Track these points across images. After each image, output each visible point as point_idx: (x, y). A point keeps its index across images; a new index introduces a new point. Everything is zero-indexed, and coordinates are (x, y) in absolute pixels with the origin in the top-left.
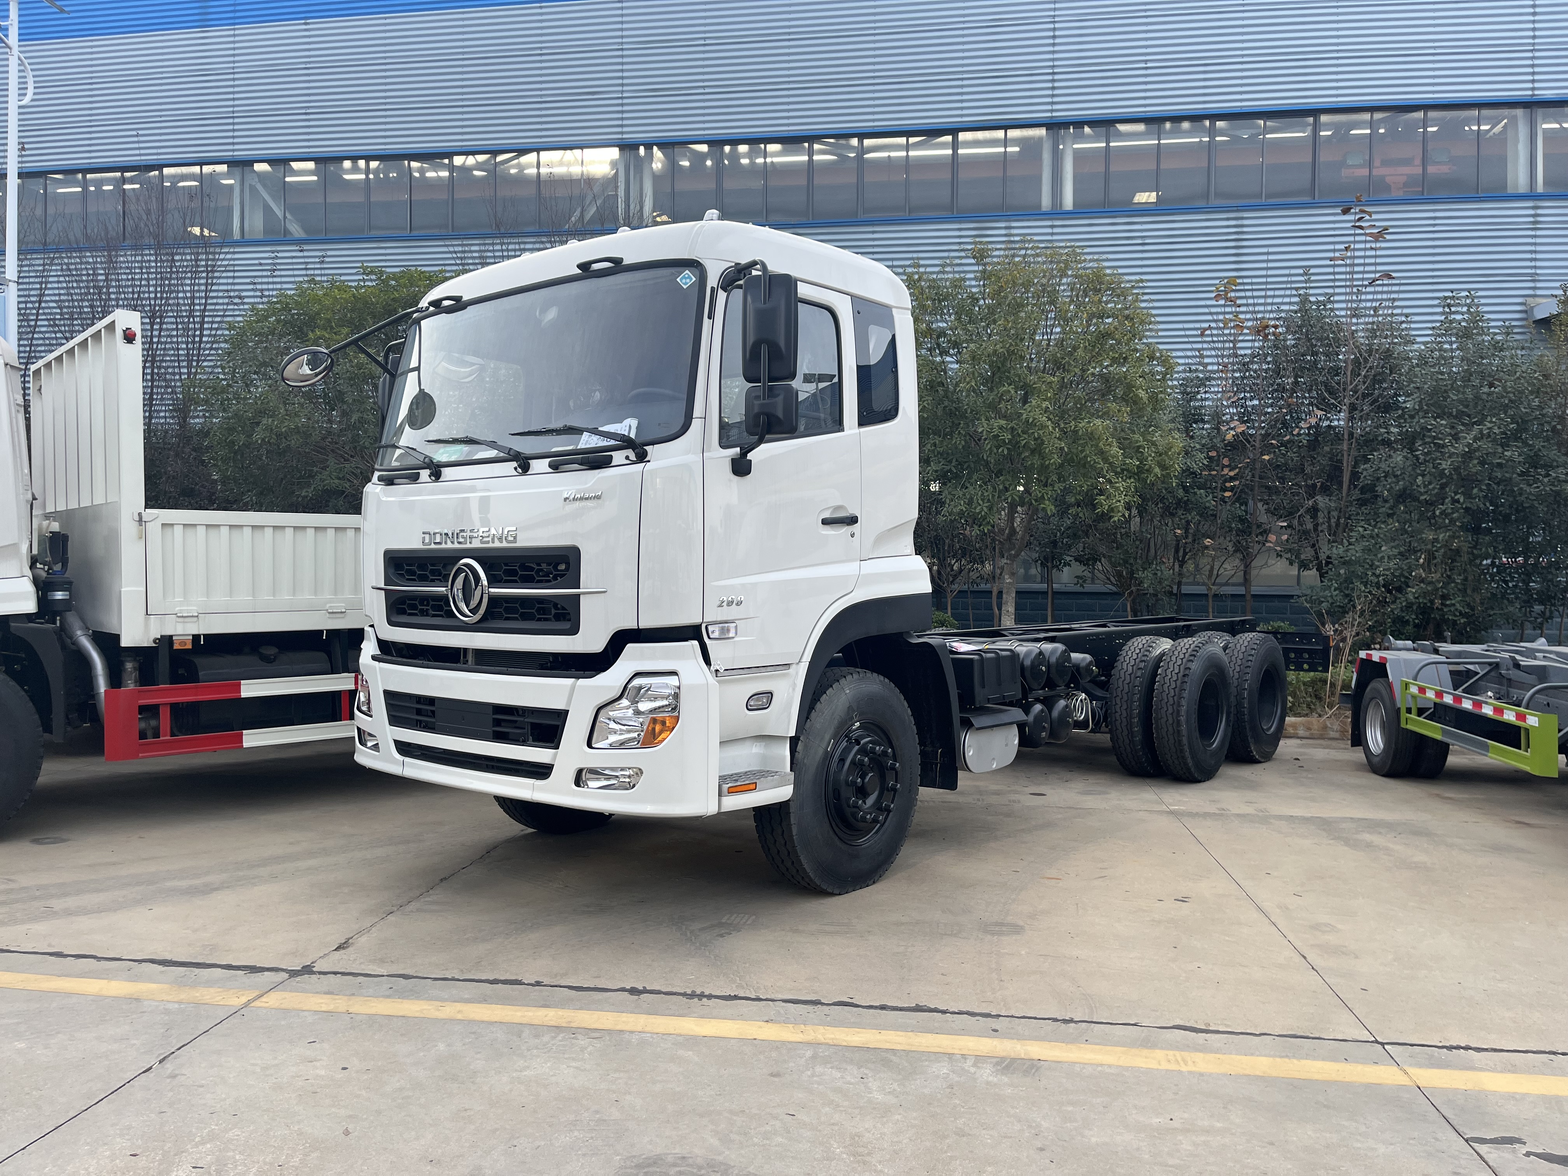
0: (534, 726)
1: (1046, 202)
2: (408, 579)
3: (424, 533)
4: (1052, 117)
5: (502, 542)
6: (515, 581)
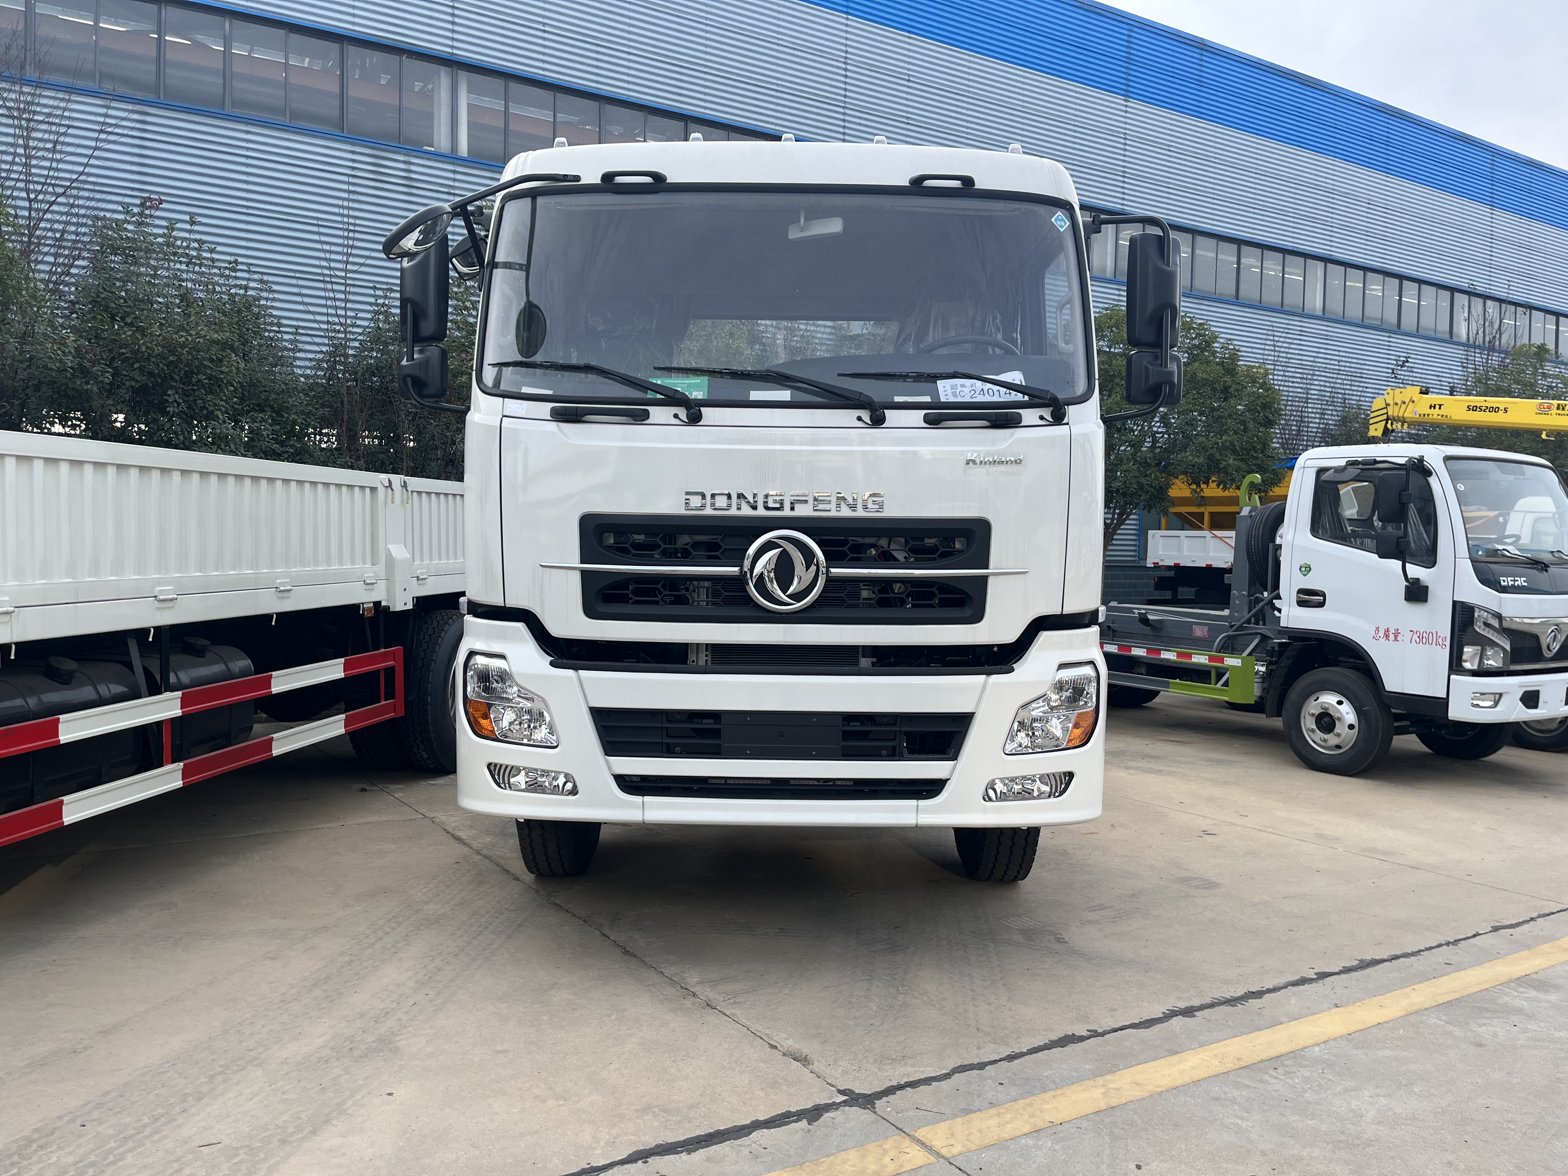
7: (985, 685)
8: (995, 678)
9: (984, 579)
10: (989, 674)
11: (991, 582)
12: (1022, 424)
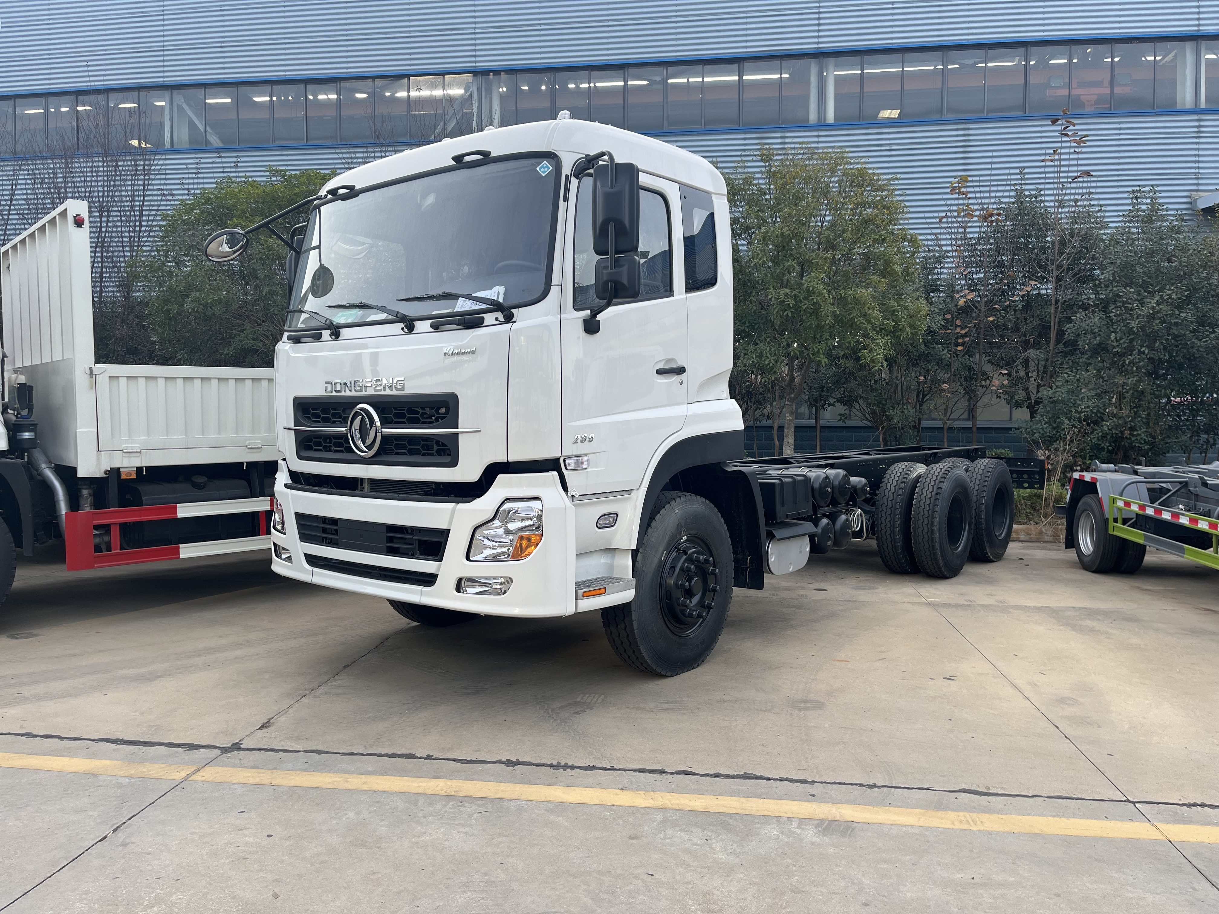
0: (421, 542)
1: (813, 117)
2: (313, 421)
3: (326, 383)
4: (818, 48)
5: (392, 390)
6: (404, 423)
7: (453, 511)
8: (460, 505)
9: (456, 435)
10: (458, 502)
11: (460, 437)
12: (484, 325)
